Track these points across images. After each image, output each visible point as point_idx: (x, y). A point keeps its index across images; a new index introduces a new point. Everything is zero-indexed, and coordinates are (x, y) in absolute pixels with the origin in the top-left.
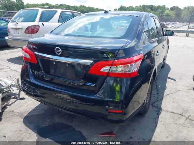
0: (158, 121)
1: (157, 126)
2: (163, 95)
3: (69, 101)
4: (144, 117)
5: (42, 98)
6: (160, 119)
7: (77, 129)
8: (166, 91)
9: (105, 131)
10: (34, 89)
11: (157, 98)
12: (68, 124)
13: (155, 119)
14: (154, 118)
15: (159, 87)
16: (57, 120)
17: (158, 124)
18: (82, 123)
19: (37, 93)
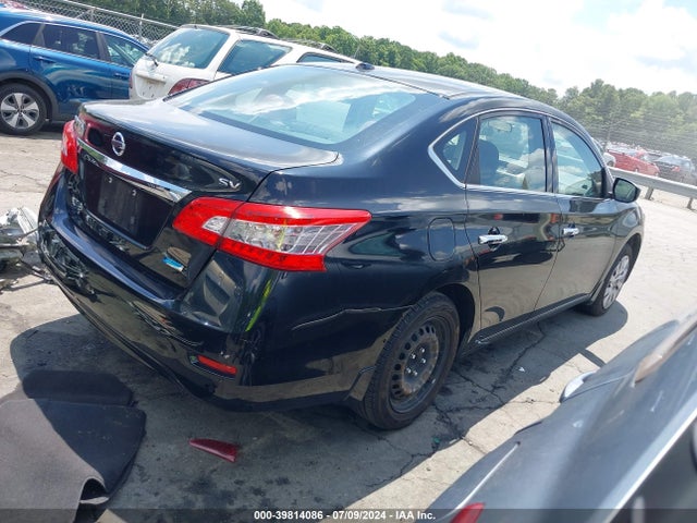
0: (418, 464)
1: (400, 476)
2: (513, 397)
3: (158, 329)
4: (379, 439)
5: (86, 301)
6: (429, 462)
7: (142, 406)
8: (534, 388)
9: (219, 438)
10: (72, 263)
11: (483, 399)
12: (130, 386)
13: (413, 456)
14: (414, 452)
15: (522, 369)
16: (109, 365)
17: (408, 475)
18: (172, 395)
19: (78, 278)
